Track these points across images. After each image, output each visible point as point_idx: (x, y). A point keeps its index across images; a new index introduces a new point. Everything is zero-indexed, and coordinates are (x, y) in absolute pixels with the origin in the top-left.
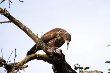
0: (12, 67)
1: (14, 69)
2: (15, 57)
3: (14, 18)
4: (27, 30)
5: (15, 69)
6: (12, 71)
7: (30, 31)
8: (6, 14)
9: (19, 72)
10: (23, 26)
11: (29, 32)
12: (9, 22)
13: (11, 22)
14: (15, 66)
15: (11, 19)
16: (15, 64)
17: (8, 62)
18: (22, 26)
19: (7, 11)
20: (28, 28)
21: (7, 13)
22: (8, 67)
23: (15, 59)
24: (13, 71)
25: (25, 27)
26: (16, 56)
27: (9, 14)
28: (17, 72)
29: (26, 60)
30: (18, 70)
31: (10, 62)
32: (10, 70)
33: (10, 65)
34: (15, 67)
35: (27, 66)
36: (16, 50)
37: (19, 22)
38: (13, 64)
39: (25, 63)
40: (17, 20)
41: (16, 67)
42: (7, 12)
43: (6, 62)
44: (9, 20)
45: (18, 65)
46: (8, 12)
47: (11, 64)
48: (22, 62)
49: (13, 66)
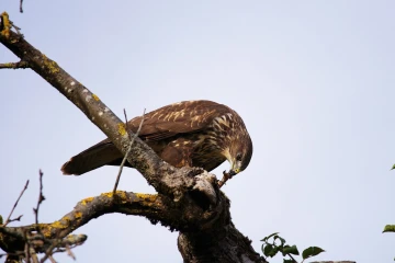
0: (27, 240)
1: (32, 250)
2: (40, 202)
3: (39, 53)
4: (88, 98)
5: (38, 250)
6: (24, 255)
7: (99, 102)
8: (7, 34)
9: (53, 260)
10: (73, 83)
11: (95, 107)
12: (17, 66)
13: (24, 67)
14: (37, 239)
15: (28, 57)
16: (38, 228)
17: (9, 221)
18: (68, 83)
19: (11, 23)
20: (89, 93)
21: (11, 33)
22: (11, 239)
23: (36, 211)
24: (29, 256)
25: (79, 87)
26: (42, 198)
27: (21, 38)
28: (43, 260)
29: (80, 215)
30: (49, 255)
31: (19, 219)
32: (19, 252)
33: (19, 231)
34: (35, 242)
35: (83, 239)
36: (41, 174)
37: (56, 66)
38: (28, 230)
39: (76, 228)
40: (49, 61)
41: (40, 242)
42: (13, 29)
43: (4, 222)
44: (18, 60)
45: (47, 234)
46: (17, 29)
47: (22, 228)
48: (65, 222)
49: (29, 237)
